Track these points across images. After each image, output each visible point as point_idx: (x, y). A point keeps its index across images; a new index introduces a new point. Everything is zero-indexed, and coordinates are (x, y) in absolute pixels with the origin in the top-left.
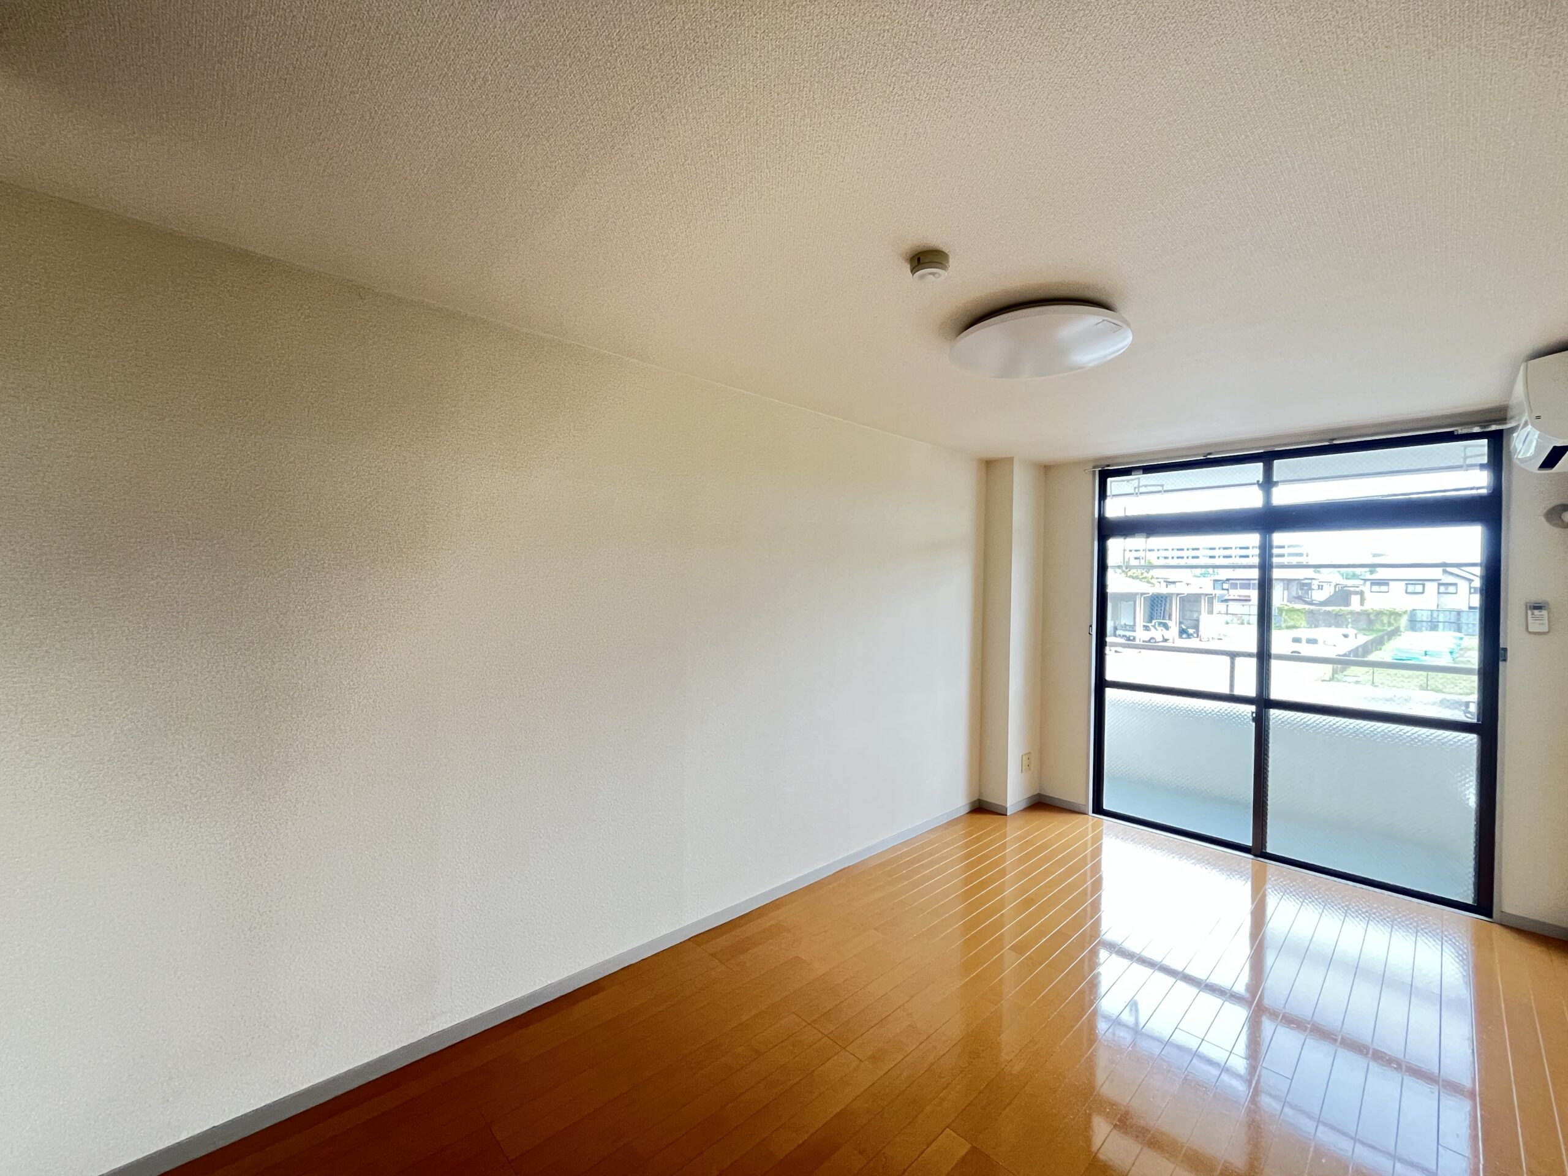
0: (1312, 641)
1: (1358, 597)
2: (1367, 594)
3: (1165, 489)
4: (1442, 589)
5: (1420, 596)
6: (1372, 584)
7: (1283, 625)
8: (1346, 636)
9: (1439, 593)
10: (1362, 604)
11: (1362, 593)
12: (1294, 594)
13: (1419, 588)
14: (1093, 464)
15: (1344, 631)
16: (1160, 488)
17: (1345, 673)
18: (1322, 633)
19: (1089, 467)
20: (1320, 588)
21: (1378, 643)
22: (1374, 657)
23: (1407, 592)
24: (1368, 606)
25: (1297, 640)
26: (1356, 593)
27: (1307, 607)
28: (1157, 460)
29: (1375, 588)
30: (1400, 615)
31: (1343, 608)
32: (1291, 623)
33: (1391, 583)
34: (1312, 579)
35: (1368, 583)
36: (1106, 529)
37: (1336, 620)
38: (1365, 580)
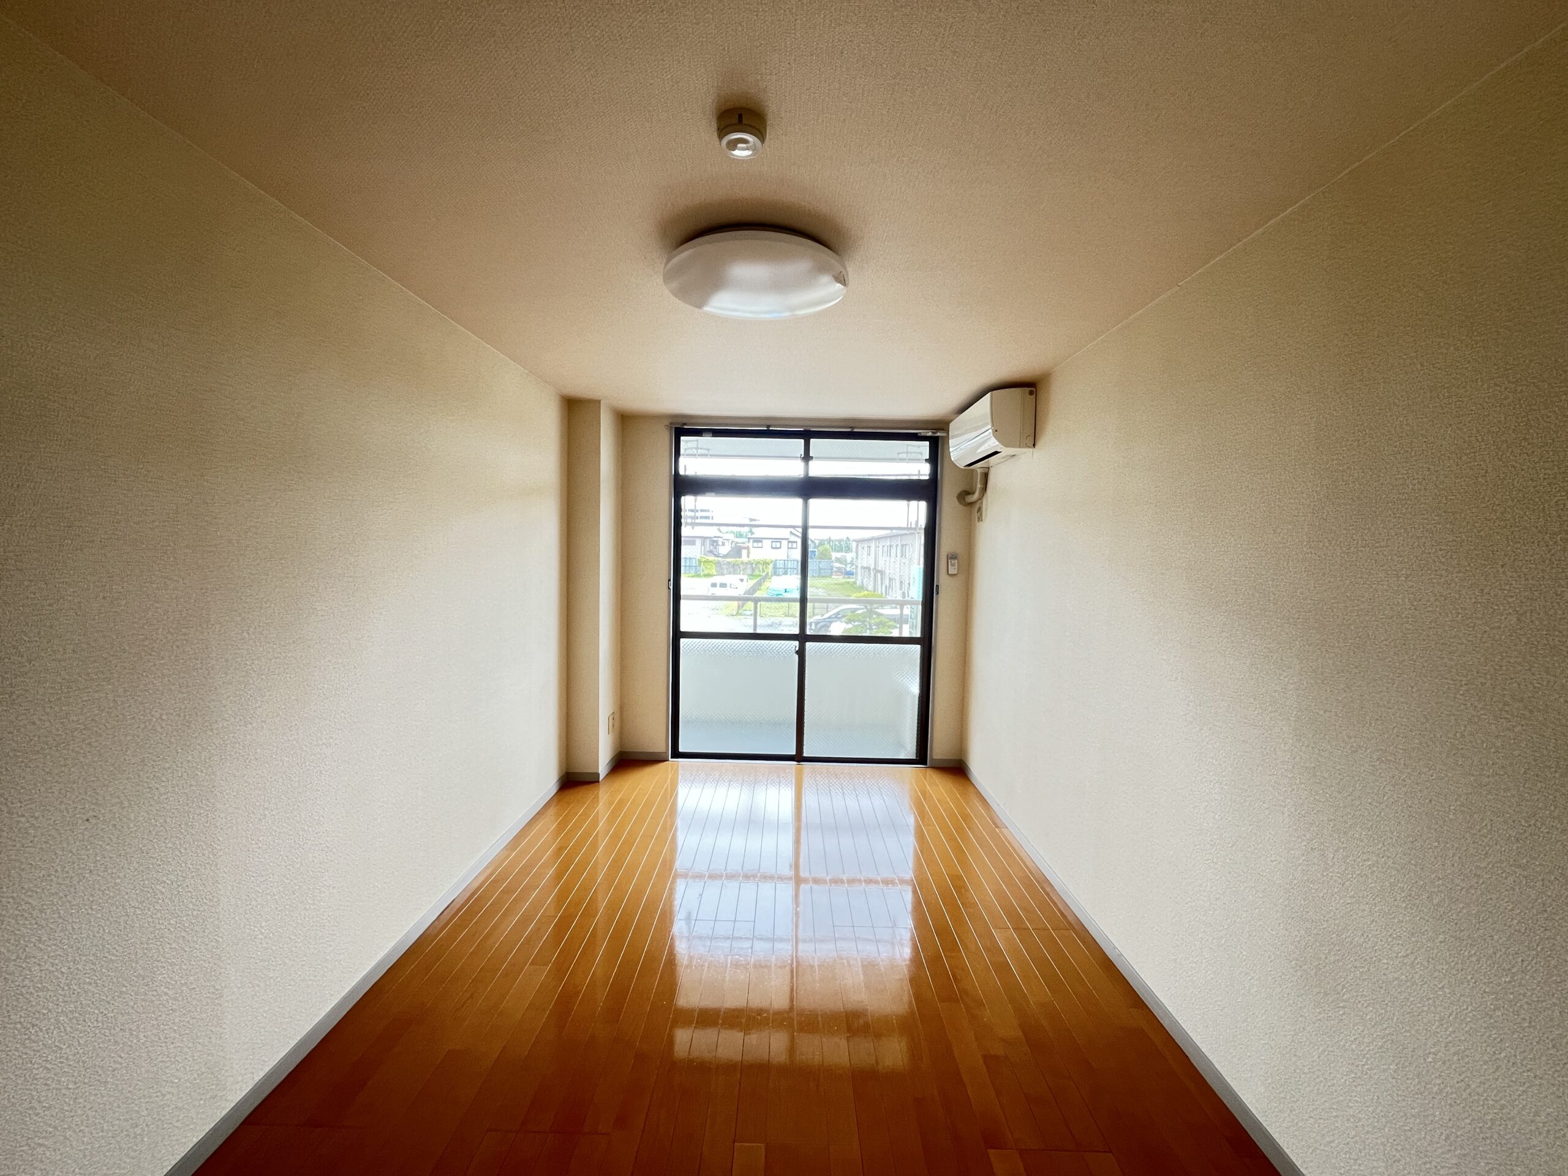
0: (723, 585)
1: (746, 551)
2: (752, 549)
3: (711, 453)
4: (790, 544)
5: (779, 550)
6: (754, 541)
7: (702, 574)
8: (742, 580)
9: (788, 548)
10: (748, 557)
11: (748, 548)
12: (708, 549)
13: (778, 545)
14: (670, 421)
15: (742, 577)
16: (707, 452)
17: (744, 608)
18: (728, 579)
19: (667, 422)
20: (723, 544)
21: (758, 585)
22: (758, 594)
23: (772, 548)
24: (752, 557)
25: (714, 585)
26: (745, 548)
27: (716, 559)
28: (726, 425)
29: (755, 545)
30: (769, 564)
31: (738, 559)
32: (706, 572)
33: (764, 541)
34: (718, 537)
35: (751, 541)
36: (683, 486)
37: (734, 569)
38: (749, 538)
